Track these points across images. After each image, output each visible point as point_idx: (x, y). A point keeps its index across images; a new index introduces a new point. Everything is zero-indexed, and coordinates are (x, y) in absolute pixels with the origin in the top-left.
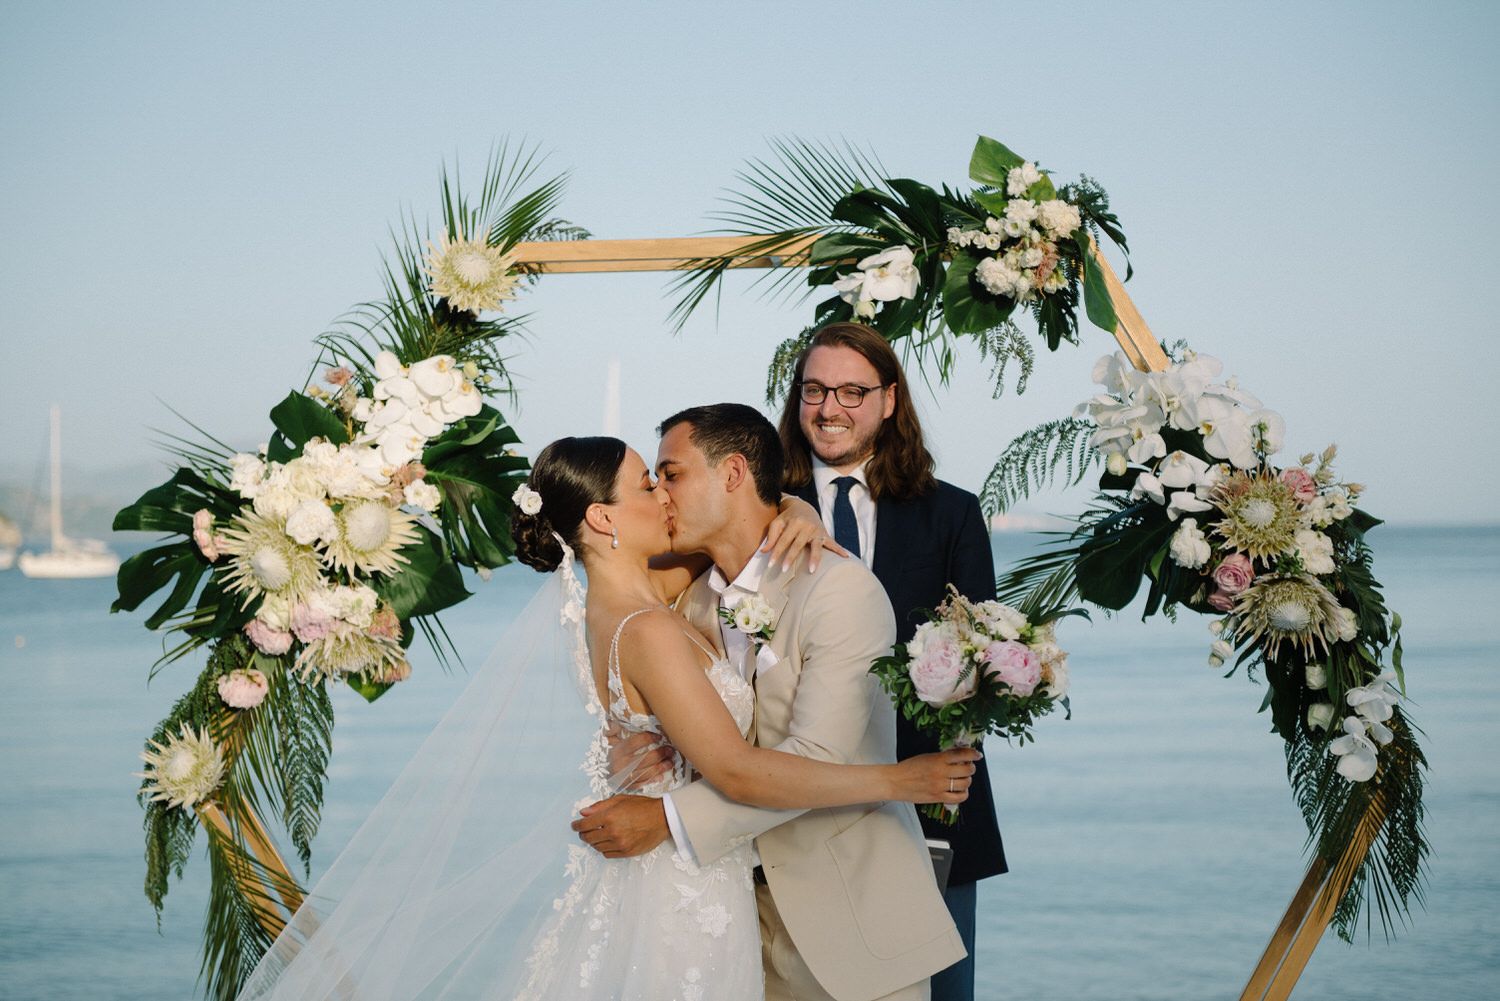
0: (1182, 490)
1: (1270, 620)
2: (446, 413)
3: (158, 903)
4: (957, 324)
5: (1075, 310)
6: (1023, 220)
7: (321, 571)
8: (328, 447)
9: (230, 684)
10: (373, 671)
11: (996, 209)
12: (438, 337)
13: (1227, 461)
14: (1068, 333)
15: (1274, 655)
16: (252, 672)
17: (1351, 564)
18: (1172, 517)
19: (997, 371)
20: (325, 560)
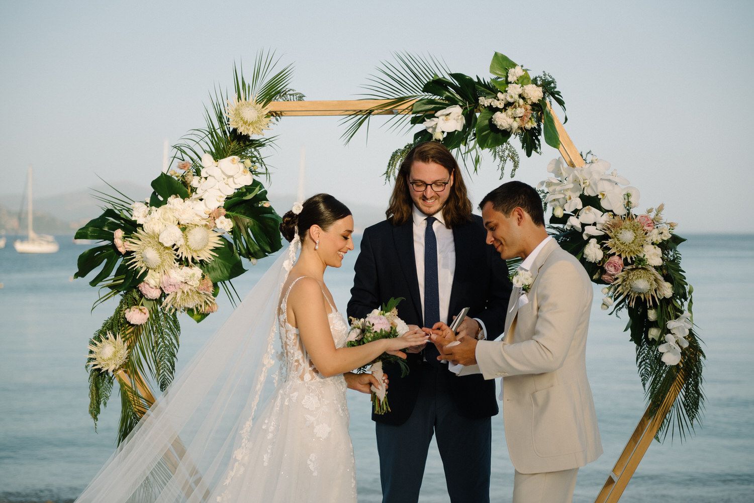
0: (590, 225)
1: (631, 287)
2: (236, 184)
3: (95, 418)
4: (482, 144)
5: (539, 137)
6: (515, 94)
7: (175, 259)
8: (180, 200)
9: (131, 313)
10: (199, 308)
11: (502, 88)
12: (232, 147)
13: (612, 211)
14: (536, 149)
15: (633, 304)
16: (141, 307)
17: (671, 261)
18: (585, 238)
19: (501, 166)
20: (177, 254)
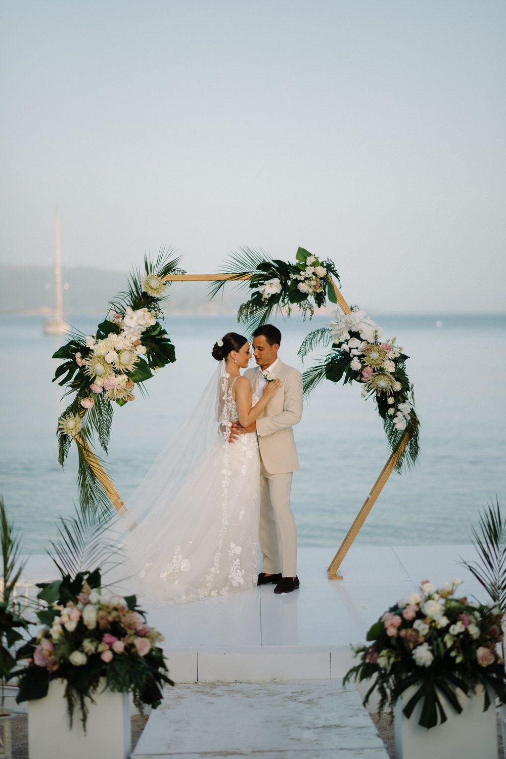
0: (354, 348)
1: (377, 385)
2: (146, 324)
3: (62, 464)
4: (292, 300)
5: (325, 297)
6: (310, 272)
7: (113, 370)
8: (115, 335)
9: (85, 402)
10: (123, 398)
11: (303, 269)
12: (143, 302)
13: (366, 341)
14: (323, 303)
15: (379, 395)
16: (90, 398)
17: (400, 370)
18: (352, 356)
19: (304, 314)
20: (114, 368)
